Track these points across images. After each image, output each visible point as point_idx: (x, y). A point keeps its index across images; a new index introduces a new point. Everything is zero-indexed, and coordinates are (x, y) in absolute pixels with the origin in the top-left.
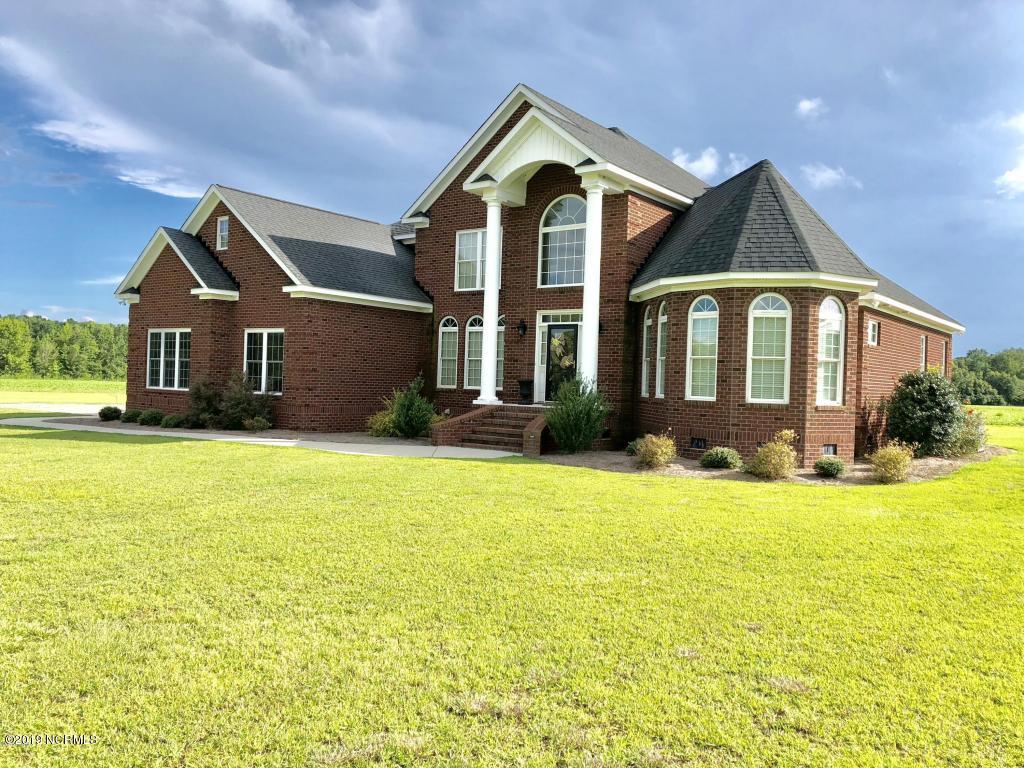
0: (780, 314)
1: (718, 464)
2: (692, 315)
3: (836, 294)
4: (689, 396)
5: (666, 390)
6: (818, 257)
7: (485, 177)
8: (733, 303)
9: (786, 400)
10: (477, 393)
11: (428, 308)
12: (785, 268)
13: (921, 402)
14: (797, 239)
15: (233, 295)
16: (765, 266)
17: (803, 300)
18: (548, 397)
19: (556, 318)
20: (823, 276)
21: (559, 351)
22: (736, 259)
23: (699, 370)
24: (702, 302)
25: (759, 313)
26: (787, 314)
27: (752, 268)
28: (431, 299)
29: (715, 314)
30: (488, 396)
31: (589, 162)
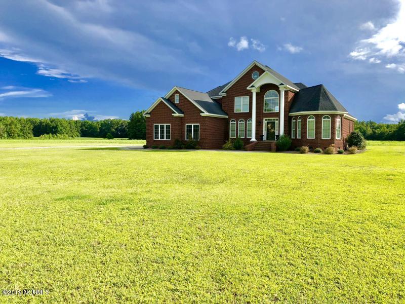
0: (329, 119)
1: (318, 152)
2: (308, 120)
3: (339, 115)
4: (308, 138)
5: (302, 136)
6: (337, 108)
7: (253, 86)
8: (318, 118)
9: (330, 138)
10: (251, 139)
11: (227, 117)
12: (330, 110)
13: (356, 138)
14: (332, 104)
15: (182, 115)
16: (326, 110)
17: (333, 117)
18: (267, 139)
19: (269, 120)
20: (338, 112)
21: (270, 128)
22: (320, 108)
23: (310, 132)
24: (311, 117)
25: (324, 119)
26: (330, 120)
27: (323, 110)
28: (227, 115)
29: (314, 120)
30: (253, 139)
31: (282, 84)
